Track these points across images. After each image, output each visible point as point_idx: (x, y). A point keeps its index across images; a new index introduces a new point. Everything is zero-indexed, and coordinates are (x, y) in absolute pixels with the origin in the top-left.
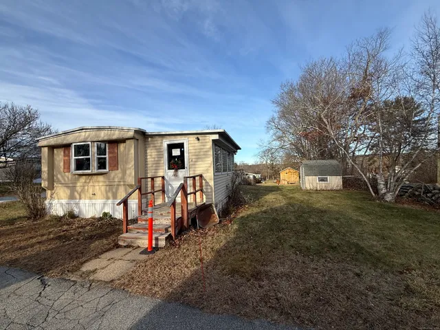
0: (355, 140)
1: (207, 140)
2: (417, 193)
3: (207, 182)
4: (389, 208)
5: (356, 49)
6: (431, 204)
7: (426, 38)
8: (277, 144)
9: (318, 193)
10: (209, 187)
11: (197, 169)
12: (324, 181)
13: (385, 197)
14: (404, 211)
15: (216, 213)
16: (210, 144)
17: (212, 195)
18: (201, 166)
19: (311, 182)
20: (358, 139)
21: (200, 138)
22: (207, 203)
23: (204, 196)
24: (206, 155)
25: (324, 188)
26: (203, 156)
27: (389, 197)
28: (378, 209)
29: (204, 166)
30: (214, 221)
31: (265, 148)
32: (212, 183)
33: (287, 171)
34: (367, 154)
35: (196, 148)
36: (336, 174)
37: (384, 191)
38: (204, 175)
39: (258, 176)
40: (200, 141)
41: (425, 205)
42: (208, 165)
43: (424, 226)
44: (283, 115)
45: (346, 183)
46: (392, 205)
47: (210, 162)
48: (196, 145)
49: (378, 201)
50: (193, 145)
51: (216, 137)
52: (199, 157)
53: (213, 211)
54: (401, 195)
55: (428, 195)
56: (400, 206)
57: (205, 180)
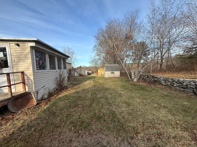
0: (126, 57)
1: (26, 47)
2: (145, 78)
3: (28, 77)
4: (135, 85)
5: (127, 16)
6: (149, 82)
7: (151, 11)
8: (97, 57)
9: (110, 79)
10: (30, 81)
11: (19, 68)
12: (113, 73)
13: (134, 80)
14: (140, 86)
15: (34, 98)
16: (28, 50)
17: (32, 86)
18: (23, 65)
19: (108, 74)
20: (127, 56)
21: (20, 45)
22: (29, 92)
23: (27, 87)
24: (26, 57)
25: (113, 77)
26: (24, 58)
27: (135, 80)
28: (130, 86)
29: (25, 65)
30: (33, 104)
31: (92, 59)
32: (32, 78)
33: (101, 69)
34: (130, 63)
35: (17, 52)
36: (118, 71)
37: (133, 77)
38: (25, 72)
39: (90, 72)
40: (21, 47)
41: (147, 83)
42: (28, 65)
43: (146, 94)
44: (100, 44)
45: (122, 74)
46: (136, 83)
47: (29, 63)
48: (17, 49)
49: (131, 82)
50: (14, 49)
51: (33, 44)
52: (20, 59)
53: (32, 97)
54: (140, 79)
55: (148, 78)
56: (138, 83)
57: (26, 75)
